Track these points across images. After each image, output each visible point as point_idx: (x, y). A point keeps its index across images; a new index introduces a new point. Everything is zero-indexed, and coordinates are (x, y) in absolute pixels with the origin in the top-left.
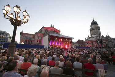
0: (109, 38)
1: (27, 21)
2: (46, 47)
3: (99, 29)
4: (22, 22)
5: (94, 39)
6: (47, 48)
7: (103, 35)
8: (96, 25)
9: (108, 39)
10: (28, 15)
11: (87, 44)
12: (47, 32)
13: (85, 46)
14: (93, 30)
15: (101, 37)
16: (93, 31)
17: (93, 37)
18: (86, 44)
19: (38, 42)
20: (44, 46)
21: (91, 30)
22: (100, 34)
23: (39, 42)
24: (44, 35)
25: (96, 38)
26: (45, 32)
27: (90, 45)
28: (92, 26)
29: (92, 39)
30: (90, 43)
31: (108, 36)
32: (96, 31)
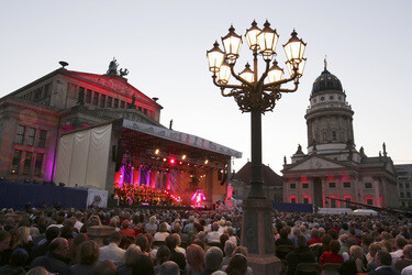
0: (389, 168)
2: (97, 199)
3: (347, 115)
5: (325, 165)
6: (104, 203)
7: (362, 149)
8: (336, 96)
9: (383, 168)
11: (293, 186)
13: (279, 198)
14: (320, 118)
15: (356, 158)
16: (323, 124)
17: (323, 156)
18: (287, 186)
19: (16, 161)
20: (83, 193)
21: (311, 118)
22: (351, 143)
23: (27, 162)
25: (335, 161)
27: (303, 194)
28: (318, 98)
29: (314, 164)
30: (305, 186)
31: (385, 153)
32: (334, 123)
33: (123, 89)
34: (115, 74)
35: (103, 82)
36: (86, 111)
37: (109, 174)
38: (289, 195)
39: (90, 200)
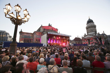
0: (105, 36)
1: (28, 20)
2: (45, 45)
3: (95, 27)
4: (23, 21)
7: (99, 33)
8: (92, 23)
9: (103, 36)
10: (29, 14)
11: (84, 41)
12: (46, 31)
13: (82, 43)
14: (89, 28)
15: (97, 35)
16: (90, 29)
17: (90, 35)
19: (36, 40)
20: (42, 44)
21: (87, 28)
22: (96, 32)
23: (38, 40)
24: (42, 34)
25: (93, 36)
26: (43, 31)
27: (86, 42)
28: (88, 24)
29: (88, 36)
31: (104, 33)
32: (92, 28)
33: (51, 28)
34: (50, 25)
35: (48, 27)
36: (45, 32)
37: (47, 41)
38: (83, 43)
39: (43, 45)
